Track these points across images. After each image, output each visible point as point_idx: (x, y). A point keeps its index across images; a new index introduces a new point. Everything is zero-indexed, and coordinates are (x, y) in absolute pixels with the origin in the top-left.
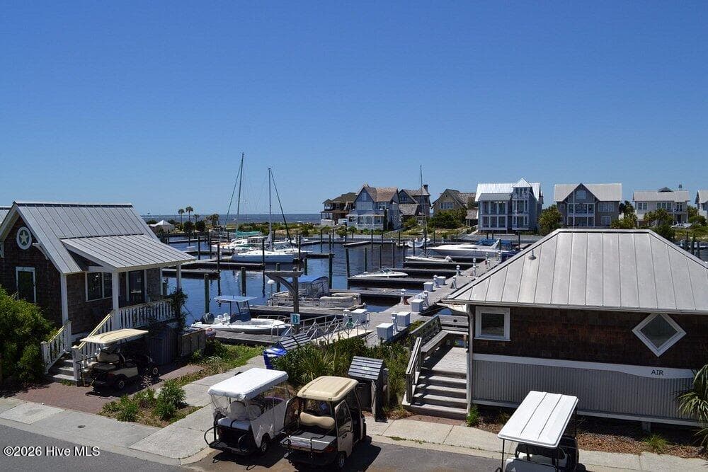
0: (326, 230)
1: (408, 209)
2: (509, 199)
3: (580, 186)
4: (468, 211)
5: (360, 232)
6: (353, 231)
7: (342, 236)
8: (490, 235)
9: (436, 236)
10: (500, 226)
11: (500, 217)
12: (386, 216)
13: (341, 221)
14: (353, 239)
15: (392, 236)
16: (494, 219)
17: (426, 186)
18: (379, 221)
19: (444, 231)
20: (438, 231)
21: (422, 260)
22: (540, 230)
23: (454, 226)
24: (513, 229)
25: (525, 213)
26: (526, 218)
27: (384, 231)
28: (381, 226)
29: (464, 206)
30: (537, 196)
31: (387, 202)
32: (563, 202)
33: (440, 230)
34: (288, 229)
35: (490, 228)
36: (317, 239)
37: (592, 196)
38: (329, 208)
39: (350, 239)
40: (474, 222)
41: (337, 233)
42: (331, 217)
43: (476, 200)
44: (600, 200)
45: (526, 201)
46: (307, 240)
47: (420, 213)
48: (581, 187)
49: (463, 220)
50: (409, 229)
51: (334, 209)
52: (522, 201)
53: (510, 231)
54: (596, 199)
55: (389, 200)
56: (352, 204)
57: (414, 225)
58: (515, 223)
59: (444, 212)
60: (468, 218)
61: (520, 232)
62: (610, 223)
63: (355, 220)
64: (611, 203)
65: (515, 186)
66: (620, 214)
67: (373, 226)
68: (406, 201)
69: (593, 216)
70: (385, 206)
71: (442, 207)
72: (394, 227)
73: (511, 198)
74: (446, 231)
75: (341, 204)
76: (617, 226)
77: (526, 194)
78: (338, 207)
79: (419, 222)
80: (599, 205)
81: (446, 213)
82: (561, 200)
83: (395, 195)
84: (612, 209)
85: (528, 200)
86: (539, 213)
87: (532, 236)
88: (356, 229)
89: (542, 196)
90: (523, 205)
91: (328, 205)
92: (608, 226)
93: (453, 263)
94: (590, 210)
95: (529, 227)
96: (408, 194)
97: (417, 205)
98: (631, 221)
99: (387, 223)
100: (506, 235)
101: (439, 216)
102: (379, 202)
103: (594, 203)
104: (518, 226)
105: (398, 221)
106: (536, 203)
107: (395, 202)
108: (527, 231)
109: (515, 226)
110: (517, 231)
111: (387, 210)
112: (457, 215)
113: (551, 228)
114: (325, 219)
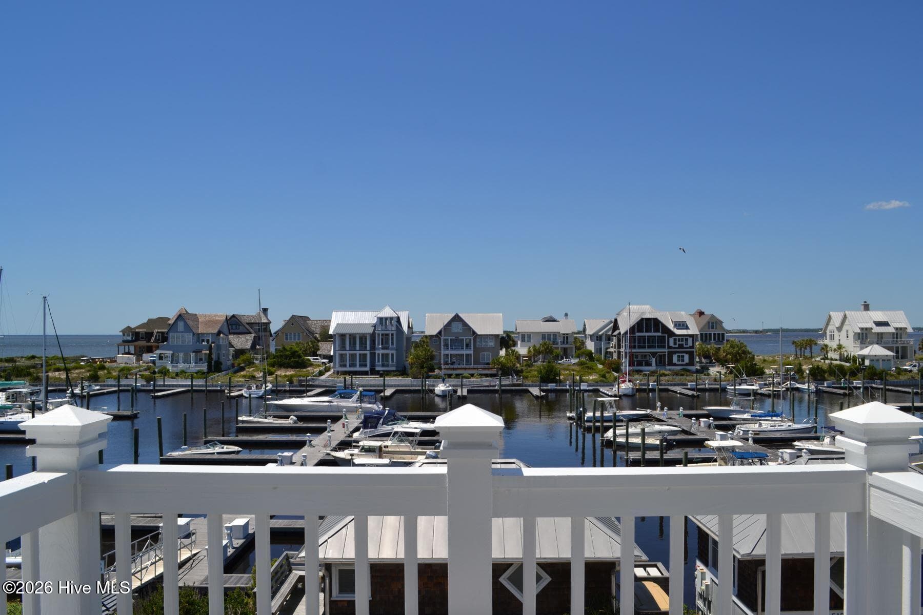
0: (125, 372)
1: (243, 342)
2: (371, 330)
3: (455, 316)
4: (320, 344)
5: (174, 375)
6: (165, 373)
7: (148, 380)
8: (348, 378)
9: (279, 379)
10: (361, 366)
11: (360, 354)
12: (210, 354)
13: (147, 357)
14: (164, 385)
15: (219, 380)
16: (353, 357)
17: (265, 310)
18: (201, 359)
19: (290, 372)
20: (281, 372)
21: (258, 422)
22: (410, 371)
23: (304, 365)
24: (377, 369)
25: (392, 349)
26: (392, 355)
27: (208, 373)
28: (204, 367)
29: (316, 338)
30: (405, 328)
31: (212, 334)
32: (436, 336)
33: (283, 370)
34: (67, 370)
35: (348, 369)
36: (111, 386)
37: (469, 328)
38: (129, 338)
39: (160, 386)
40: (330, 358)
41: (142, 376)
42: (132, 351)
43: (331, 332)
44: (479, 333)
45: (392, 335)
46: (97, 388)
47: (258, 347)
48: (457, 318)
50: (242, 369)
51: (137, 339)
52: (387, 335)
53: (373, 372)
54: (474, 333)
55: (216, 331)
56: (163, 333)
57: (250, 363)
58: (378, 361)
59: (289, 347)
60: (321, 353)
61: (386, 373)
62: (490, 361)
63: (167, 357)
64: (491, 337)
65: (379, 316)
66: (501, 349)
67: (193, 367)
68: (238, 331)
69: (471, 352)
70: (210, 339)
71: (287, 339)
72: (223, 367)
73: (375, 330)
74: (294, 373)
75: (146, 333)
76: (497, 364)
77: (392, 325)
78: (142, 338)
79: (257, 359)
80: (478, 340)
81: (291, 348)
82: (434, 332)
83: (223, 324)
84: (491, 344)
85: (394, 333)
86: (408, 349)
87: (400, 378)
88: (168, 370)
89: (412, 328)
90: (388, 339)
91: (128, 335)
92: (488, 364)
93: (301, 424)
94: (468, 346)
95: (396, 367)
96: (241, 321)
97: (253, 335)
98: (513, 358)
99: (213, 362)
100: (368, 377)
101: (282, 351)
102: (203, 334)
103: (472, 338)
104: (383, 366)
105: (228, 358)
106: (405, 336)
107: (223, 334)
108: (393, 371)
109: (379, 366)
110: (381, 372)
111: (213, 345)
112: (306, 350)
113: (422, 367)
114: (123, 354)
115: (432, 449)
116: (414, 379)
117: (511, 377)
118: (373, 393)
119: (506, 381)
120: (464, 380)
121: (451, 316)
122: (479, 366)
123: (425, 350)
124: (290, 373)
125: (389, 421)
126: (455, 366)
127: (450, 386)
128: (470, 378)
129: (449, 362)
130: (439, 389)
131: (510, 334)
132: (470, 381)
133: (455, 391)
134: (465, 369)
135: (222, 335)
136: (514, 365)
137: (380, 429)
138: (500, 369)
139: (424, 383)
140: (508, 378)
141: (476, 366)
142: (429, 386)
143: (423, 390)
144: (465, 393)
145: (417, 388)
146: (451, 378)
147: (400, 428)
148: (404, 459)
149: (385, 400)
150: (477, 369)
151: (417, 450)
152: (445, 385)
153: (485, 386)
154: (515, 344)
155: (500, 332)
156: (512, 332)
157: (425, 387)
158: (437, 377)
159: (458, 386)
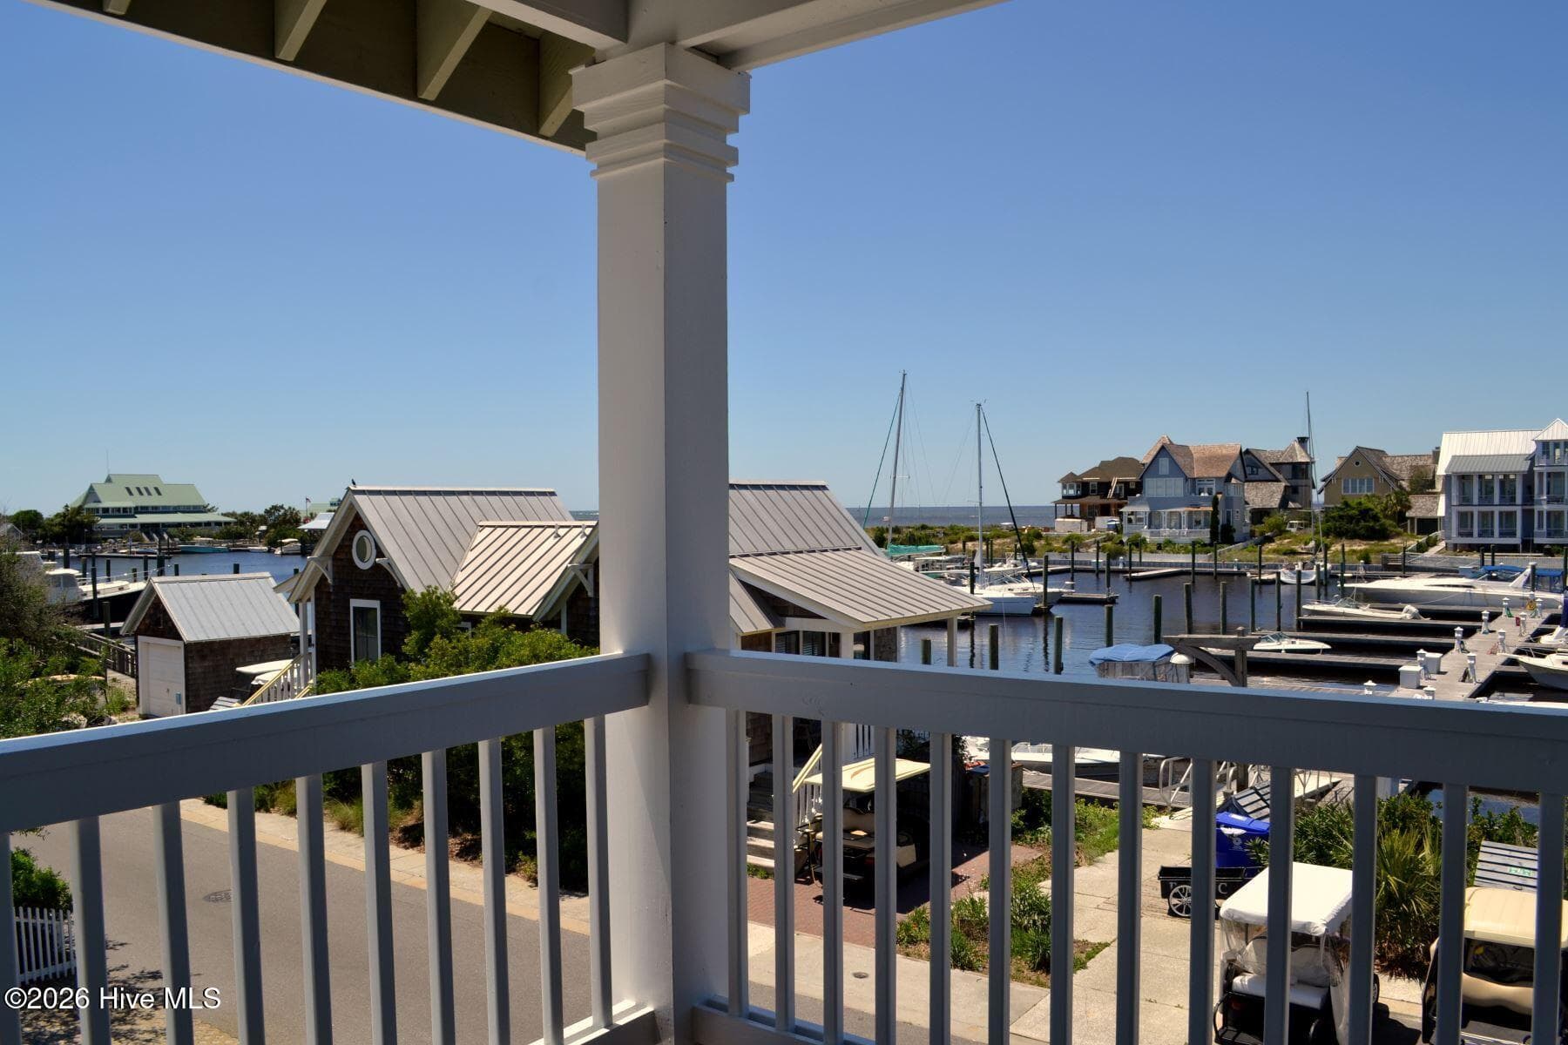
0: (1074, 544)
1: (1265, 495)
2: (1523, 468)
4: (1412, 499)
5: (1154, 548)
6: (1138, 543)
10: (1503, 535)
11: (1502, 513)
12: (1215, 512)
13: (1102, 522)
14: (1141, 563)
15: (1234, 556)
16: (1486, 517)
17: (1303, 441)
18: (1198, 523)
19: (1360, 546)
20: (1344, 546)
21: (1344, 614)
23: (1383, 535)
24: (1536, 541)
27: (1214, 544)
28: (1204, 535)
29: (1401, 487)
31: (1218, 479)
33: (1347, 542)
35: (1475, 540)
36: (1060, 563)
38: (1072, 492)
39: (1135, 564)
40: (1428, 525)
42: (1077, 512)
43: (1440, 473)
46: (1034, 564)
47: (1291, 505)
49: (1401, 518)
50: (1270, 540)
51: (1084, 495)
52: (1559, 475)
53: (1528, 546)
55: (1224, 474)
56: (1126, 483)
57: (1280, 531)
58: (1540, 526)
59: (1356, 501)
60: (1414, 515)
63: (1140, 520)
65: (1539, 437)
67: (1185, 535)
68: (1257, 477)
70: (1214, 487)
71: (1346, 489)
72: (1236, 535)
73: (1532, 465)
74: (1367, 547)
75: (1100, 484)
78: (1093, 491)
79: (1292, 526)
81: (1360, 503)
83: (1235, 462)
88: (1144, 540)
90: (1560, 482)
91: (1071, 487)
93: (1427, 621)
96: (1262, 459)
97: (1284, 484)
99: (1219, 526)
100: (1518, 556)
101: (1341, 509)
102: (1200, 479)
104: (1549, 534)
105: (1242, 522)
107: (1236, 478)
109: (1540, 535)
110: (1545, 547)
111: (1220, 496)
112: (1386, 509)
114: (1064, 518)
124: (1359, 548)
135: (1233, 481)
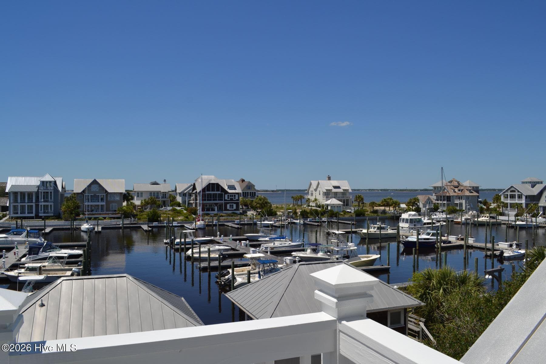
2: (36, 190)
8: (19, 221)
10: (28, 213)
11: (28, 205)
16: (23, 207)
22: (63, 216)
24: (40, 215)
25: (51, 202)
26: (51, 206)
30: (60, 189)
32: (81, 193)
37: (103, 188)
43: (7, 191)
44: (109, 192)
45: (51, 193)
48: (95, 182)
52: (47, 193)
53: (37, 217)
54: (106, 191)
58: (41, 210)
61: (46, 217)
62: (117, 210)
64: (117, 194)
65: (41, 180)
66: (124, 202)
69: (104, 203)
73: (38, 189)
76: (121, 211)
77: (51, 186)
80: (109, 196)
82: (80, 191)
84: (118, 198)
85: (52, 191)
86: (62, 201)
87: (56, 221)
89: (65, 188)
90: (48, 195)
92: (115, 211)
94: (102, 199)
95: (54, 213)
98: (131, 207)
100: (34, 221)
103: (105, 195)
104: (44, 213)
106: (59, 193)
108: (51, 216)
109: (41, 213)
110: (43, 217)
113: (72, 213)
115: (76, 266)
116: (66, 221)
117: (130, 219)
118: (38, 231)
119: (127, 221)
120: (100, 221)
121: (90, 181)
122: (110, 212)
123: (74, 202)
125: (47, 250)
126: (94, 213)
127: (91, 225)
128: (103, 220)
129: (90, 210)
130: (84, 227)
131: (130, 192)
132: (103, 222)
133: (94, 229)
134: (100, 214)
136: (132, 211)
137: (41, 255)
138: (123, 214)
139: (72, 224)
140: (128, 219)
141: (107, 212)
142: (76, 225)
143: (72, 228)
144: (100, 229)
145: (67, 227)
146: (91, 220)
147: (53, 254)
148: (57, 274)
149: (46, 235)
150: (108, 214)
151: (66, 268)
152: (88, 224)
153: (112, 225)
154: (132, 198)
155: (123, 191)
156: (131, 191)
157: (73, 226)
158: (81, 220)
159: (95, 225)
